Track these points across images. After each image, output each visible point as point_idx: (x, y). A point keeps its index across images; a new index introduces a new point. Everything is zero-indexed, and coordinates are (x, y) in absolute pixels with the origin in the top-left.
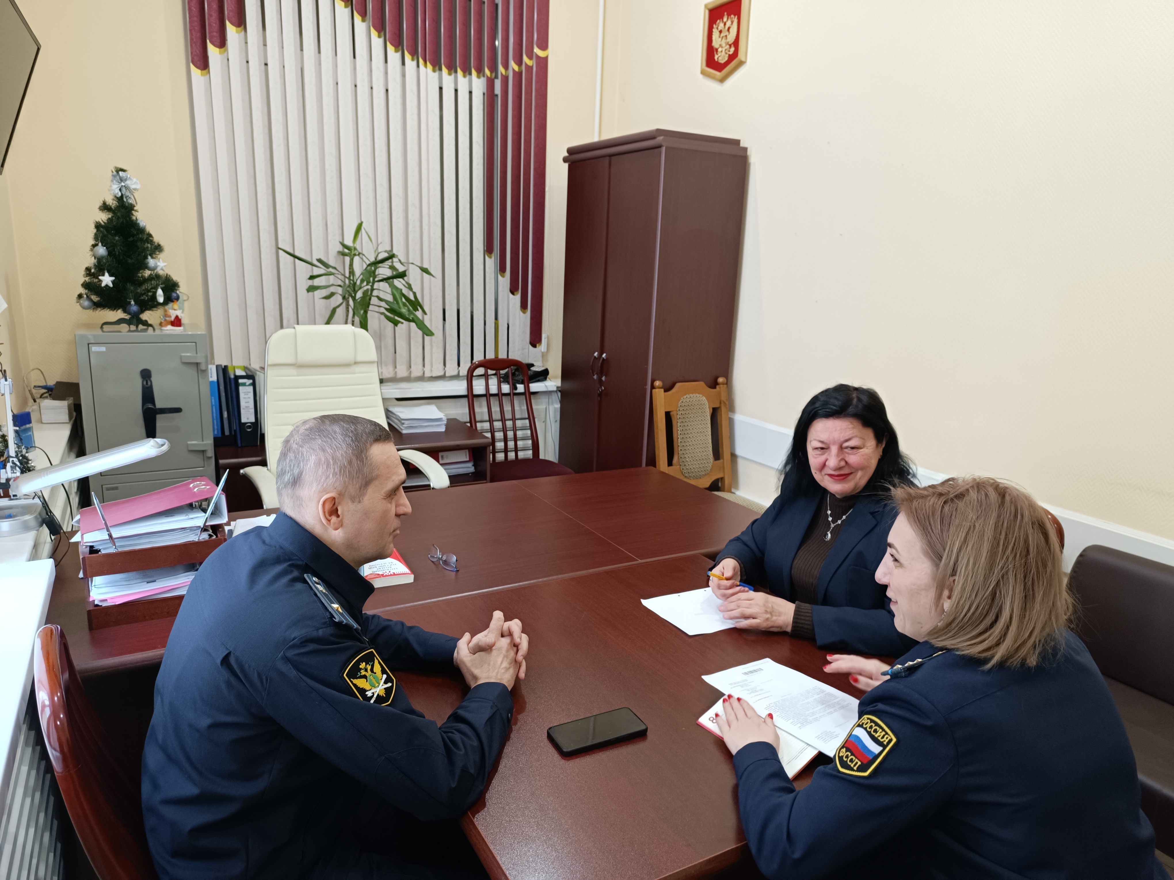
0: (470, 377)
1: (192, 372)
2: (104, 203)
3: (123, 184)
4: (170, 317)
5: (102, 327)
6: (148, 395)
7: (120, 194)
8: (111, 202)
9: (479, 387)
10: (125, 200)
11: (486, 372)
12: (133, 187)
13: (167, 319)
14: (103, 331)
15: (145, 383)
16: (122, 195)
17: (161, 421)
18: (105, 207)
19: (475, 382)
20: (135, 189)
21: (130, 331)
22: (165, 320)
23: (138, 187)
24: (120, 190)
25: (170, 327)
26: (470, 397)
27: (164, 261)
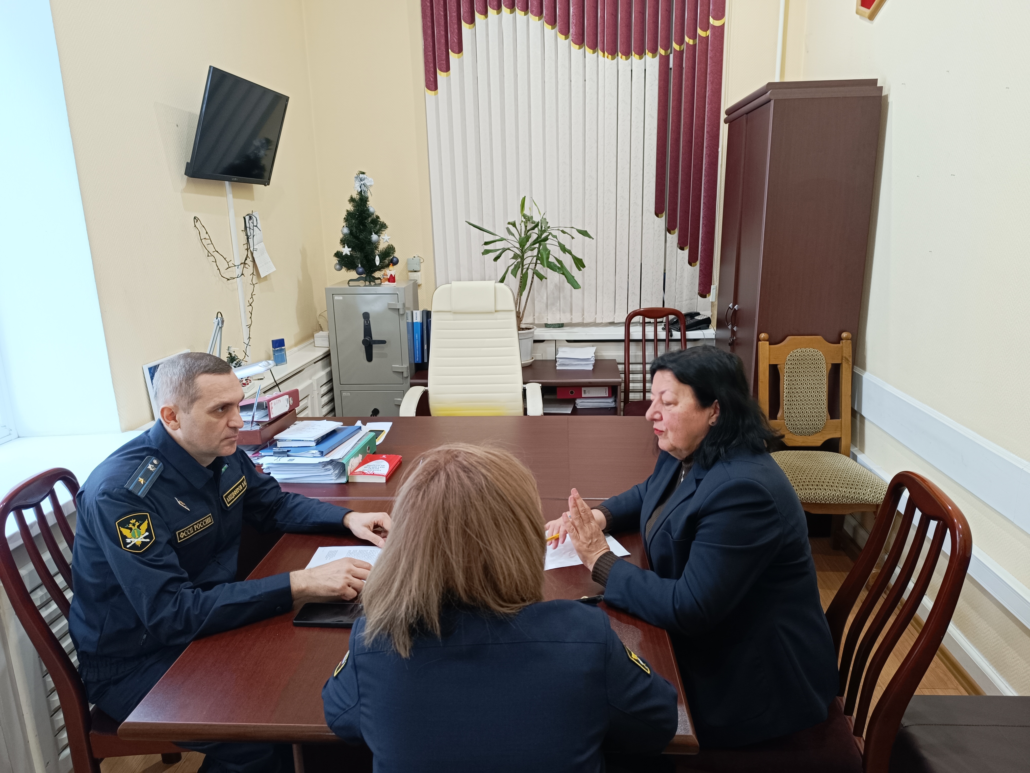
0: (628, 324)
1: (395, 315)
2: (352, 198)
3: (362, 183)
4: (387, 275)
5: (348, 283)
6: (367, 331)
7: (360, 190)
8: (356, 196)
9: (636, 332)
10: (363, 194)
11: (644, 320)
12: (368, 184)
13: (385, 277)
14: (349, 286)
15: (366, 322)
16: (361, 191)
17: (376, 349)
18: (352, 200)
19: (632, 329)
20: (371, 186)
21: (365, 286)
22: (384, 278)
23: (372, 183)
24: (360, 187)
25: (387, 283)
26: (627, 341)
27: (388, 236)
